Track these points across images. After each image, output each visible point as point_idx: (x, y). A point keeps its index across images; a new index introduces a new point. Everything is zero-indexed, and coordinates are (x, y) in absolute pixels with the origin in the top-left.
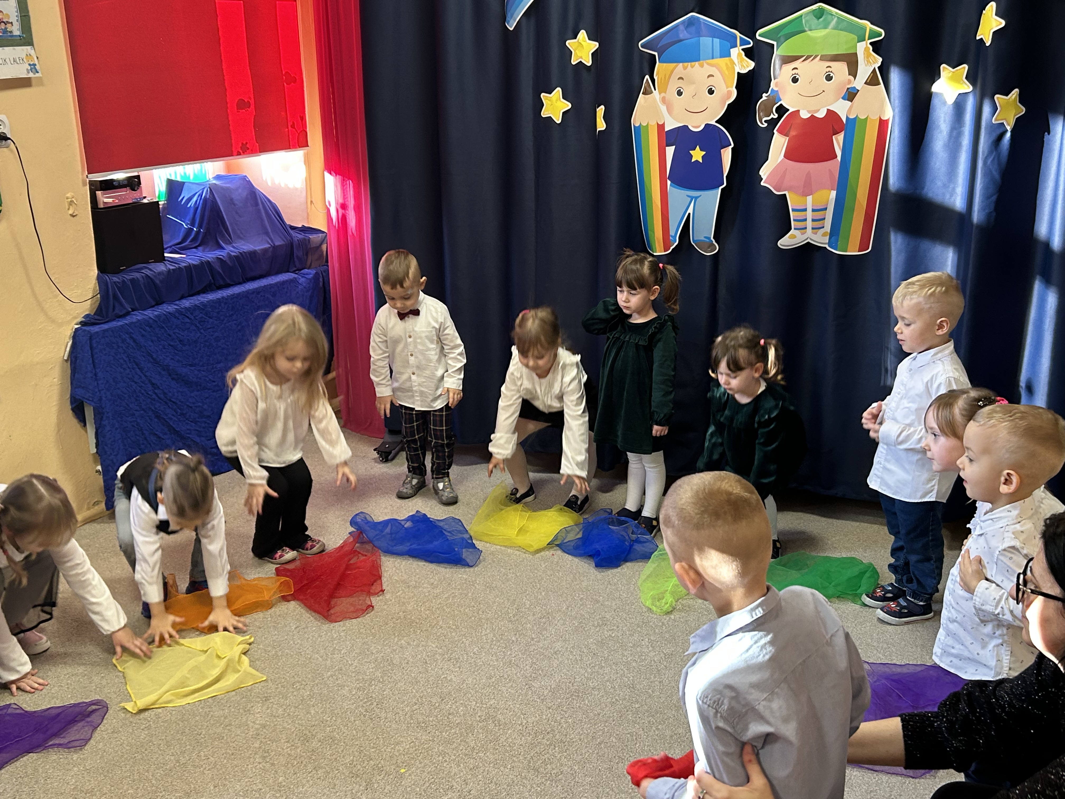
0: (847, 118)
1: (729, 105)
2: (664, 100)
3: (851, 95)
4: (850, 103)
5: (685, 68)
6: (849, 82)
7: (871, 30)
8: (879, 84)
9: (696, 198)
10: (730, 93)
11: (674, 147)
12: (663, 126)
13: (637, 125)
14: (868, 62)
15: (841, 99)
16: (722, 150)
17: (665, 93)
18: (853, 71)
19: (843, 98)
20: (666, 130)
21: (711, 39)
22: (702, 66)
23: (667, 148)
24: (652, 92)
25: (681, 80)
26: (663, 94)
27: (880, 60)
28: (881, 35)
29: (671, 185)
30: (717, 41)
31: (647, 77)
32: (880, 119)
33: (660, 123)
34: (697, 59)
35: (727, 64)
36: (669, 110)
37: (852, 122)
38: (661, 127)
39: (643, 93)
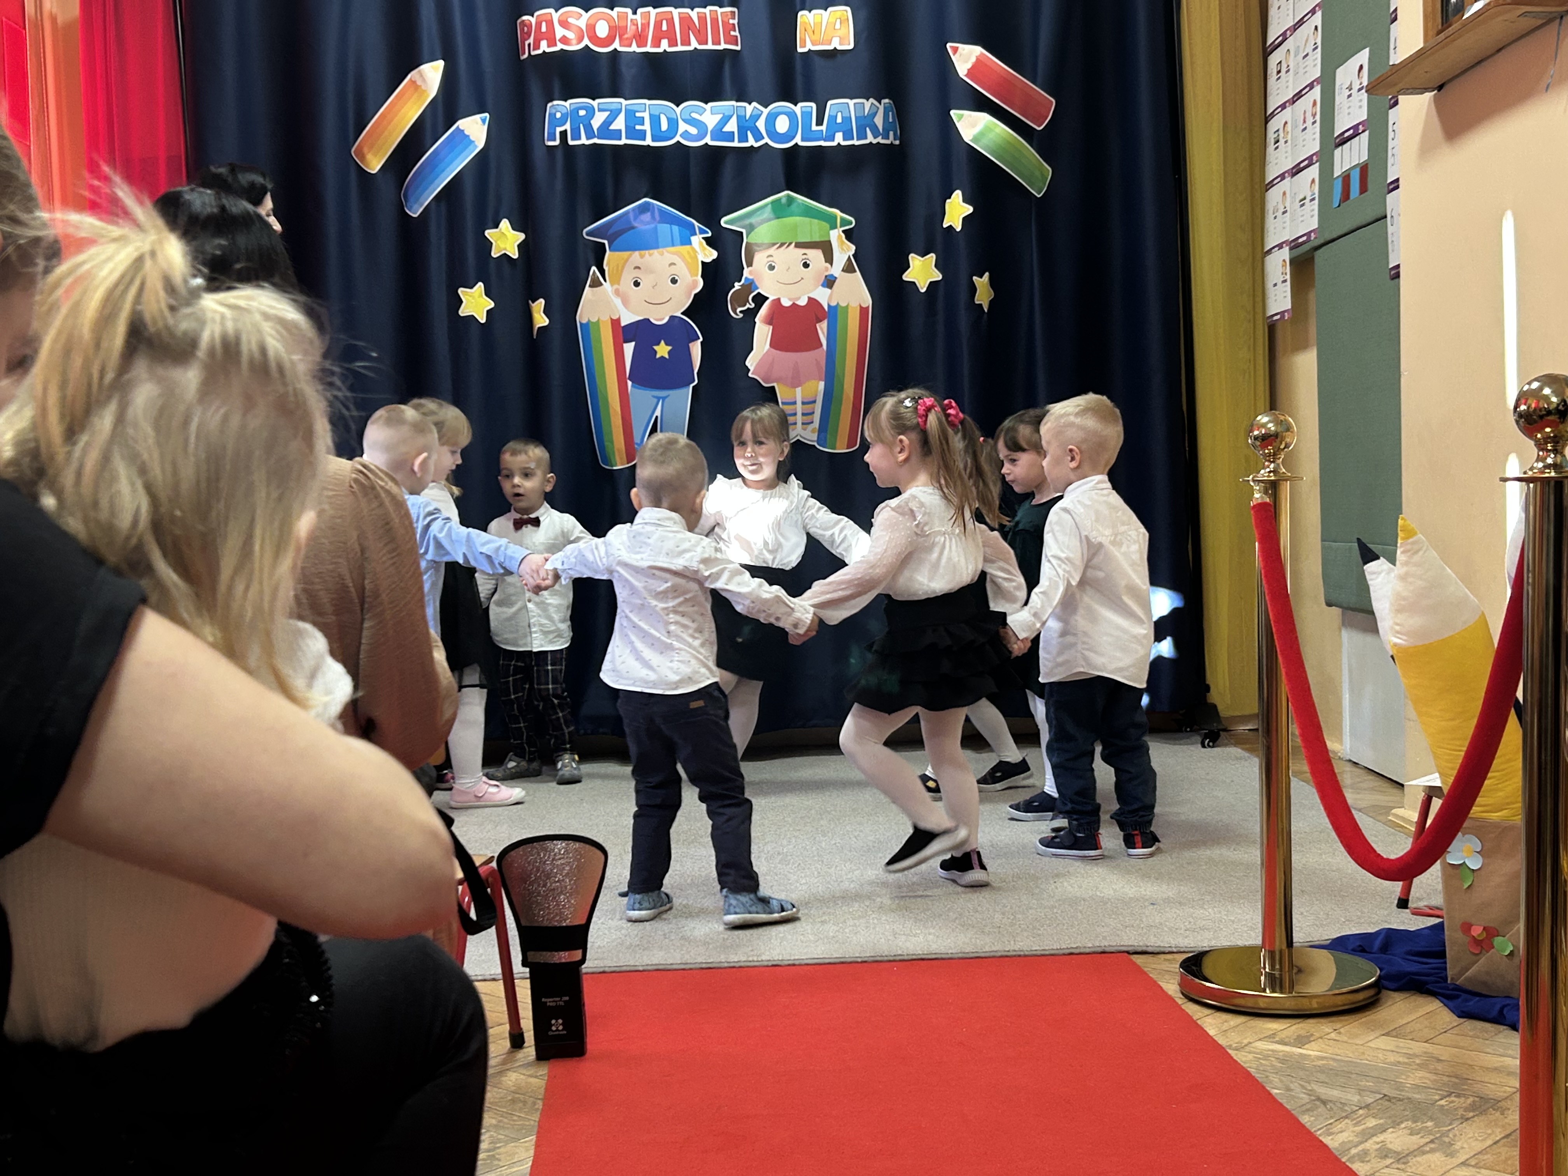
0: (829, 306)
1: (696, 295)
2: (617, 293)
3: (830, 282)
4: (828, 291)
5: (642, 257)
6: (827, 269)
7: (842, 219)
8: (855, 271)
9: (664, 398)
10: (695, 283)
11: (633, 343)
12: (618, 320)
13: (584, 321)
14: (843, 249)
15: (821, 287)
16: (691, 345)
17: (619, 284)
18: (829, 258)
19: (823, 285)
20: (623, 324)
21: (668, 226)
22: (662, 254)
23: (625, 345)
24: (601, 284)
25: (637, 270)
26: (616, 286)
27: (853, 248)
28: (851, 223)
29: (632, 386)
30: (676, 228)
31: (594, 268)
32: (861, 307)
33: (615, 318)
34: (657, 247)
35: (688, 252)
36: (625, 302)
37: (834, 310)
38: (615, 323)
39: (590, 286)
